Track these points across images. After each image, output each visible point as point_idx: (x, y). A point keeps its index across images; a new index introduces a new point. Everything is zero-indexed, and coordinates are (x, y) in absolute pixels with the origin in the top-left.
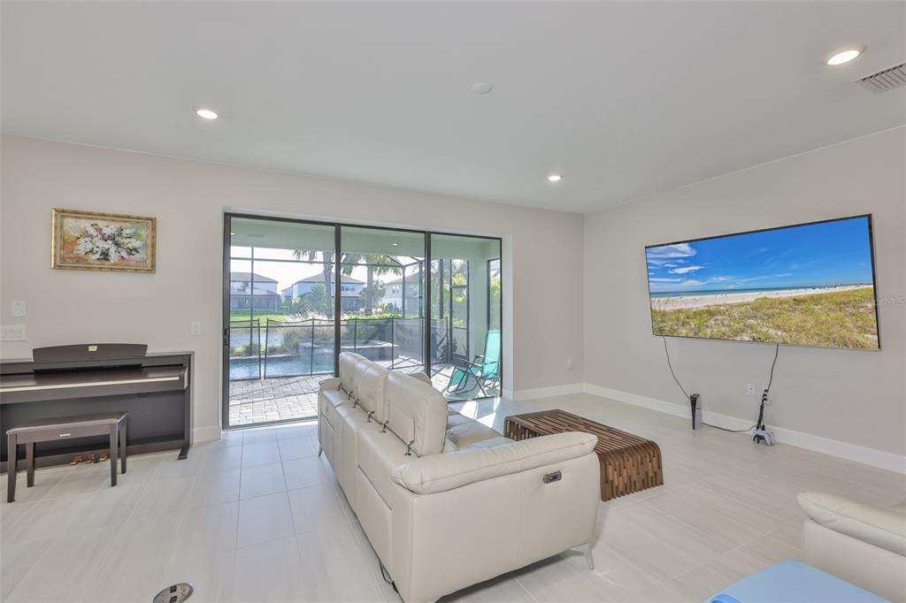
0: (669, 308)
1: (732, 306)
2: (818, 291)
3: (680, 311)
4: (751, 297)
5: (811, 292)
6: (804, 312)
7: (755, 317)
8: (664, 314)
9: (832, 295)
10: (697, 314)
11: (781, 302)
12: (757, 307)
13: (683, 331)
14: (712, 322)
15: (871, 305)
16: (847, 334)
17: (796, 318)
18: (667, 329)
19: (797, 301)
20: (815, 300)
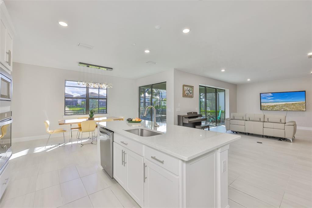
0: (265, 105)
1: (280, 105)
2: (296, 102)
3: (268, 106)
4: (284, 103)
5: (295, 102)
6: (294, 105)
7: (284, 107)
8: (264, 106)
9: (299, 103)
10: (272, 106)
11: (290, 104)
12: (285, 105)
13: (269, 109)
14: (275, 107)
15: (305, 104)
16: (301, 109)
17: (292, 106)
18: (265, 109)
19: (292, 104)
20: (296, 104)
